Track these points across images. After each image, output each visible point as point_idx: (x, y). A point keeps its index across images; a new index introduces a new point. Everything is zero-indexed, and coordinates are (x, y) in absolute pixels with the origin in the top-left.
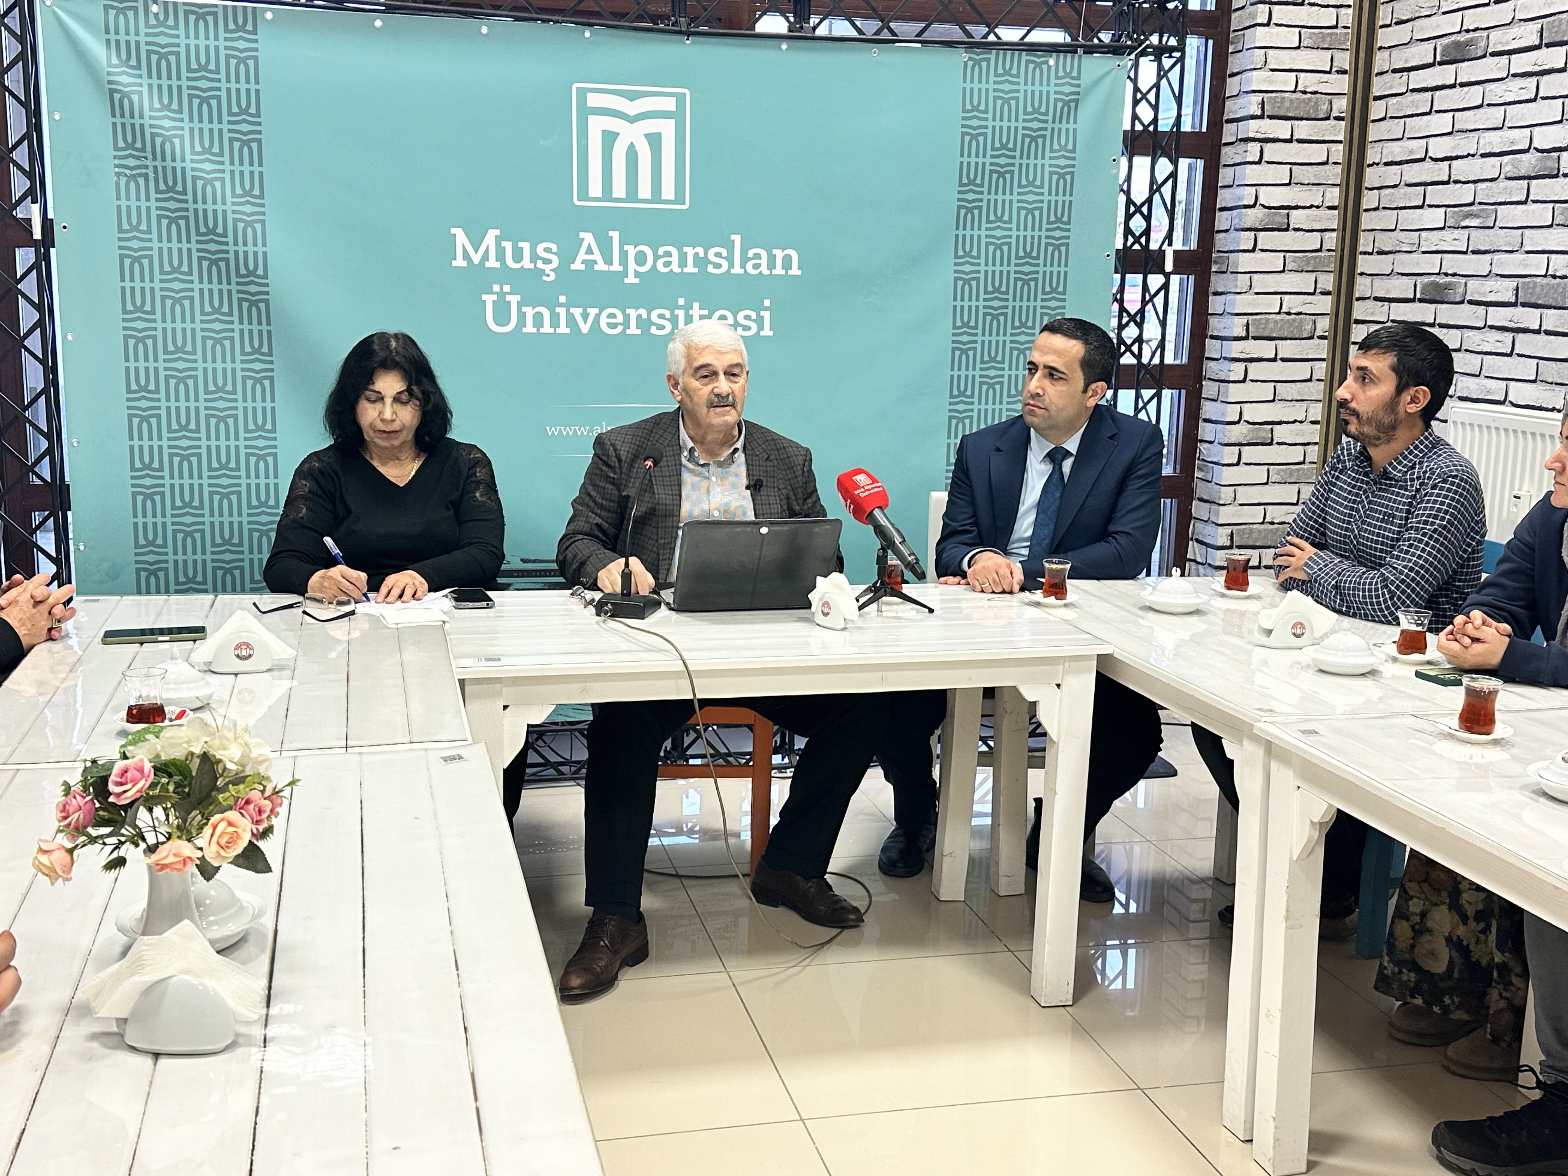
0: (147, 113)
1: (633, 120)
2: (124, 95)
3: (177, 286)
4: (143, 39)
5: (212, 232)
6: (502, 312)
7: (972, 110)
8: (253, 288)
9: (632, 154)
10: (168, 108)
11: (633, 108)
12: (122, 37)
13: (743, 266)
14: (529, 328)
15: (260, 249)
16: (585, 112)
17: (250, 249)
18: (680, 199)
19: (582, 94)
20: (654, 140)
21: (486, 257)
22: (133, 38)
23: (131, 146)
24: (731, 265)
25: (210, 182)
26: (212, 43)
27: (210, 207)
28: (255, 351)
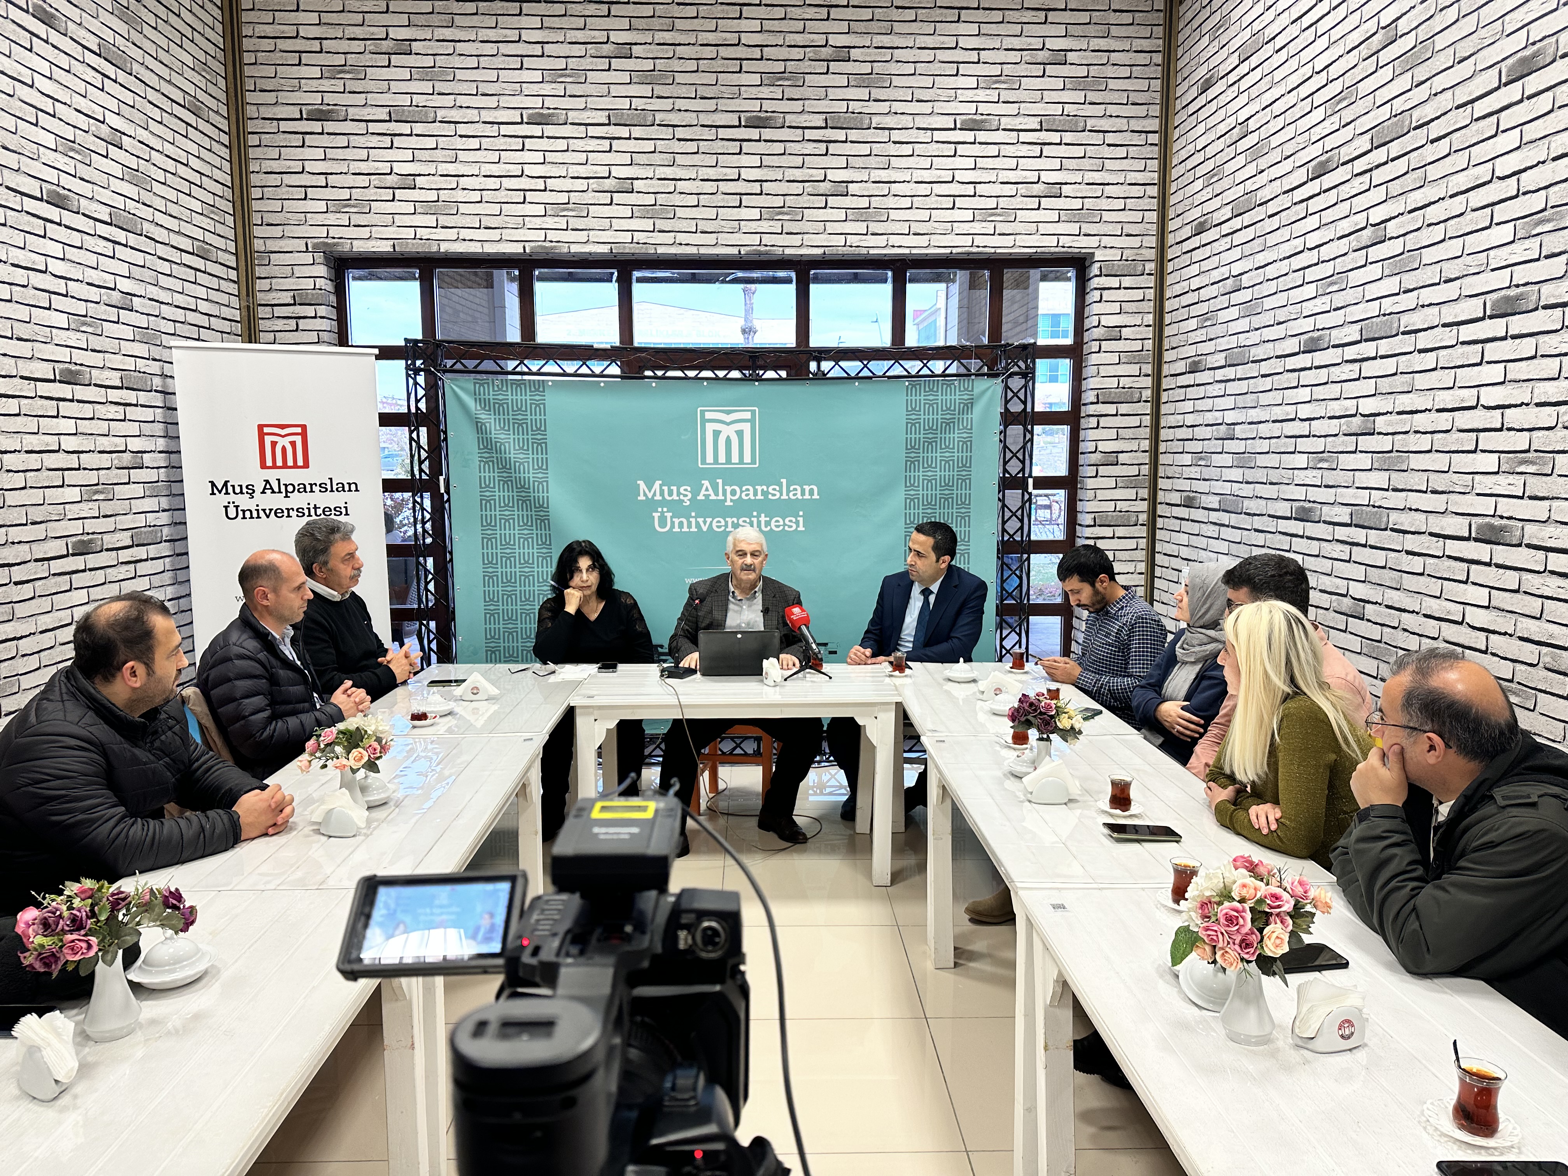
0: (493, 432)
1: (728, 424)
2: (483, 424)
3: (507, 513)
4: (491, 397)
5: (523, 487)
6: (663, 521)
7: (911, 410)
8: (542, 513)
9: (728, 441)
10: (503, 429)
11: (728, 418)
12: (482, 397)
13: (788, 495)
14: (676, 529)
15: (545, 495)
16: (704, 421)
17: (541, 495)
18: (753, 462)
19: (703, 412)
20: (740, 434)
21: (655, 494)
22: (487, 397)
23: (485, 448)
24: (781, 494)
25: (522, 463)
26: (524, 398)
27: (522, 475)
28: (543, 543)
